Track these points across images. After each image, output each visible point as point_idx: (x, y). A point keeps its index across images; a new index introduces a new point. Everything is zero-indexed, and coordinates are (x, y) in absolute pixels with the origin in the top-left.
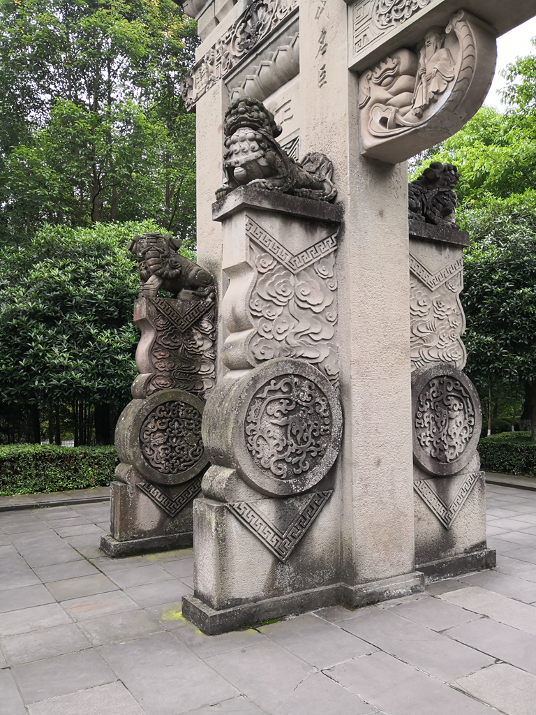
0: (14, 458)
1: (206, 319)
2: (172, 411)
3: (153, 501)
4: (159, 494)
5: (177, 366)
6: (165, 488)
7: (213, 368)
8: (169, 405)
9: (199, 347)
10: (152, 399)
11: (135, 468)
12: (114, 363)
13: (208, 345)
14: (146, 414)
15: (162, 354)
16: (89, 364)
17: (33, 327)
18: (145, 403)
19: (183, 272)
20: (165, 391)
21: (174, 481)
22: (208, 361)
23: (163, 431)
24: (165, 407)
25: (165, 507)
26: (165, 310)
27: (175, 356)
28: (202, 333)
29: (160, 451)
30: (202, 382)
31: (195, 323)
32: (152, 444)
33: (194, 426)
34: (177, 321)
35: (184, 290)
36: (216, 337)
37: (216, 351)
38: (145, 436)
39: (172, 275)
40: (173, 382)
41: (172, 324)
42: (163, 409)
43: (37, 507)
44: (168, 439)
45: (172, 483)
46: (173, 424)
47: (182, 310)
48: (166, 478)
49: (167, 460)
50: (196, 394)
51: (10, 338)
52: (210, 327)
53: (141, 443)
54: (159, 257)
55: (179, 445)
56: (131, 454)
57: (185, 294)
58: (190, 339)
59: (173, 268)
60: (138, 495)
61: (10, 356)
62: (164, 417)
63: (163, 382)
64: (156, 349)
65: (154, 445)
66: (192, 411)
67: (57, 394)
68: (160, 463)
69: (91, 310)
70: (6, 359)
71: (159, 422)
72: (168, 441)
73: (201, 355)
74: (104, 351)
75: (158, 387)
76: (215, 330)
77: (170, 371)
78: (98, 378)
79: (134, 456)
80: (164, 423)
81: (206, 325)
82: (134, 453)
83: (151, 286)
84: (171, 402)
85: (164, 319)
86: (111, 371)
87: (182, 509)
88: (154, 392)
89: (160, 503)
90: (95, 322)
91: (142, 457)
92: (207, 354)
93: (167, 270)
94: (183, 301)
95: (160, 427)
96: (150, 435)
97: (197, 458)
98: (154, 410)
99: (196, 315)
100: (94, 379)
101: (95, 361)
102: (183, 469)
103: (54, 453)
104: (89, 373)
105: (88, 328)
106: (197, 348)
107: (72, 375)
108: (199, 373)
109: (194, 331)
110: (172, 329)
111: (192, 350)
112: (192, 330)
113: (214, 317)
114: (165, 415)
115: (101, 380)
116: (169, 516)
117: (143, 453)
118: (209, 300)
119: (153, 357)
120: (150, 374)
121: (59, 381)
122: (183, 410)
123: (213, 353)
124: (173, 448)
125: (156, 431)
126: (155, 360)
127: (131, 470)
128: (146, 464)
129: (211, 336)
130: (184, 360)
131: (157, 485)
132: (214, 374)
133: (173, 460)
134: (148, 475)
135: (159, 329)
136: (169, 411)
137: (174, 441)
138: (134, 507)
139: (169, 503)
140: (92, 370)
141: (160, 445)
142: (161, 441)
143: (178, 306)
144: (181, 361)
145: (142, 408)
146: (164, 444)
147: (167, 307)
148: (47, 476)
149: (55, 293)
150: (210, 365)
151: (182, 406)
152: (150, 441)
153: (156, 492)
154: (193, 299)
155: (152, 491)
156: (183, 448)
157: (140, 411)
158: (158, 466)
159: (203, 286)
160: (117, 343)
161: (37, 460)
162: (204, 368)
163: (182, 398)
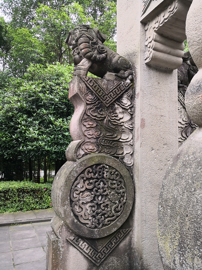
0: (6, 191)
1: (125, 96)
2: (98, 173)
3: (82, 253)
4: (87, 246)
5: (102, 134)
6: (91, 241)
7: (131, 136)
8: (96, 167)
9: (120, 119)
10: (81, 163)
11: (66, 224)
12: (64, 137)
13: (127, 117)
14: (76, 175)
15: (90, 123)
16: (50, 138)
17: (20, 117)
18: (75, 165)
19: (108, 57)
20: (93, 155)
21: (99, 234)
22: (127, 131)
23: (91, 190)
24: (93, 169)
25: (92, 258)
26: (93, 87)
27: (101, 125)
28: (123, 108)
29: (88, 208)
30: (123, 148)
31: (117, 99)
32: (81, 202)
33: (116, 185)
34: (103, 97)
35: (108, 73)
36: (134, 112)
37: (134, 123)
38: (75, 195)
39: (100, 58)
40: (99, 147)
41: (99, 99)
42: (91, 171)
43: (14, 224)
44: (94, 197)
45: (98, 237)
46: (99, 184)
47: (107, 88)
48: (92, 232)
49: (94, 216)
50: (118, 158)
51: (9, 123)
52: (129, 103)
53: (71, 201)
54: (89, 43)
55: (104, 203)
56: (62, 212)
57: (109, 76)
58: (113, 112)
59: (100, 52)
60: (68, 248)
61: (8, 133)
62: (91, 178)
63: (91, 147)
64: (85, 119)
65: (83, 203)
66: (115, 173)
67: (32, 154)
68: (88, 219)
69: (52, 107)
70: (6, 134)
71: (87, 182)
72: (94, 199)
73: (122, 126)
74: (58, 131)
75: (86, 151)
76: (133, 106)
77: (97, 138)
78: (54, 146)
79: (65, 213)
80: (92, 183)
81: (126, 101)
82: (65, 211)
83: (82, 67)
84: (97, 165)
85: (92, 95)
86: (61, 142)
87: (107, 258)
88: (83, 156)
89: (87, 254)
90: (54, 114)
91: (72, 214)
92: (126, 125)
93: (95, 54)
94: (108, 80)
95: (88, 187)
96: (79, 194)
97: (119, 214)
98: (83, 172)
99: (118, 93)
100: (52, 146)
101: (53, 136)
102: (107, 223)
103: (29, 188)
104: (50, 142)
105: (50, 117)
106: (119, 120)
107: (39, 144)
108: (120, 140)
109: (116, 106)
110: (99, 103)
111: (115, 122)
112: (114, 105)
113: (132, 96)
114: (93, 176)
115: (57, 147)
116: (94, 265)
117: (73, 211)
118: (128, 81)
119: (82, 126)
120: (80, 140)
121: (32, 147)
122: (107, 172)
123: (131, 124)
124: (99, 205)
125: (84, 191)
126: (84, 129)
127: (62, 226)
128: (76, 221)
129: (129, 110)
130: (108, 130)
131: (85, 239)
132: (131, 141)
133: (99, 217)
134: (76, 231)
135: (88, 102)
136: (96, 172)
137: (100, 198)
138: (65, 260)
139: (95, 253)
140: (51, 141)
141: (87, 203)
142: (89, 199)
143: (104, 84)
144: (106, 130)
145: (72, 170)
146: (91, 201)
147: (95, 85)
148: (24, 201)
149: (32, 98)
150: (129, 134)
151: (107, 168)
152: (79, 200)
153: (84, 245)
154: (116, 79)
155: (80, 244)
156: (107, 205)
157: (71, 173)
158: (86, 222)
159: (123, 70)
160: (65, 126)
161: (20, 192)
162: (124, 136)
163: (107, 162)
